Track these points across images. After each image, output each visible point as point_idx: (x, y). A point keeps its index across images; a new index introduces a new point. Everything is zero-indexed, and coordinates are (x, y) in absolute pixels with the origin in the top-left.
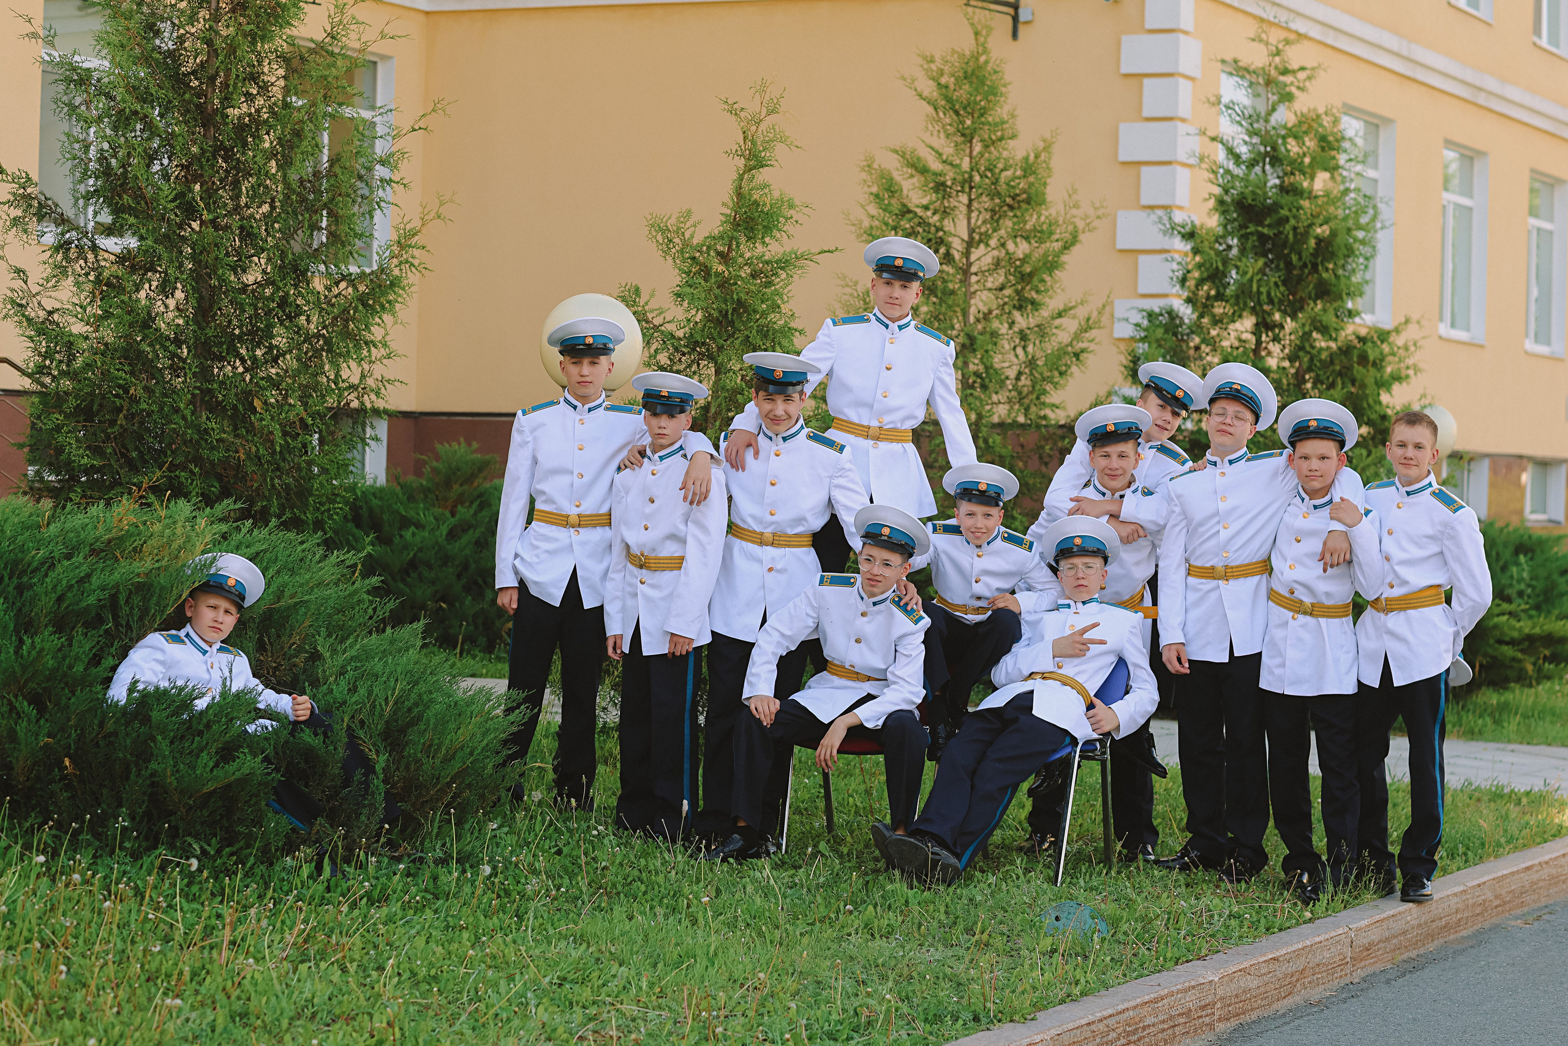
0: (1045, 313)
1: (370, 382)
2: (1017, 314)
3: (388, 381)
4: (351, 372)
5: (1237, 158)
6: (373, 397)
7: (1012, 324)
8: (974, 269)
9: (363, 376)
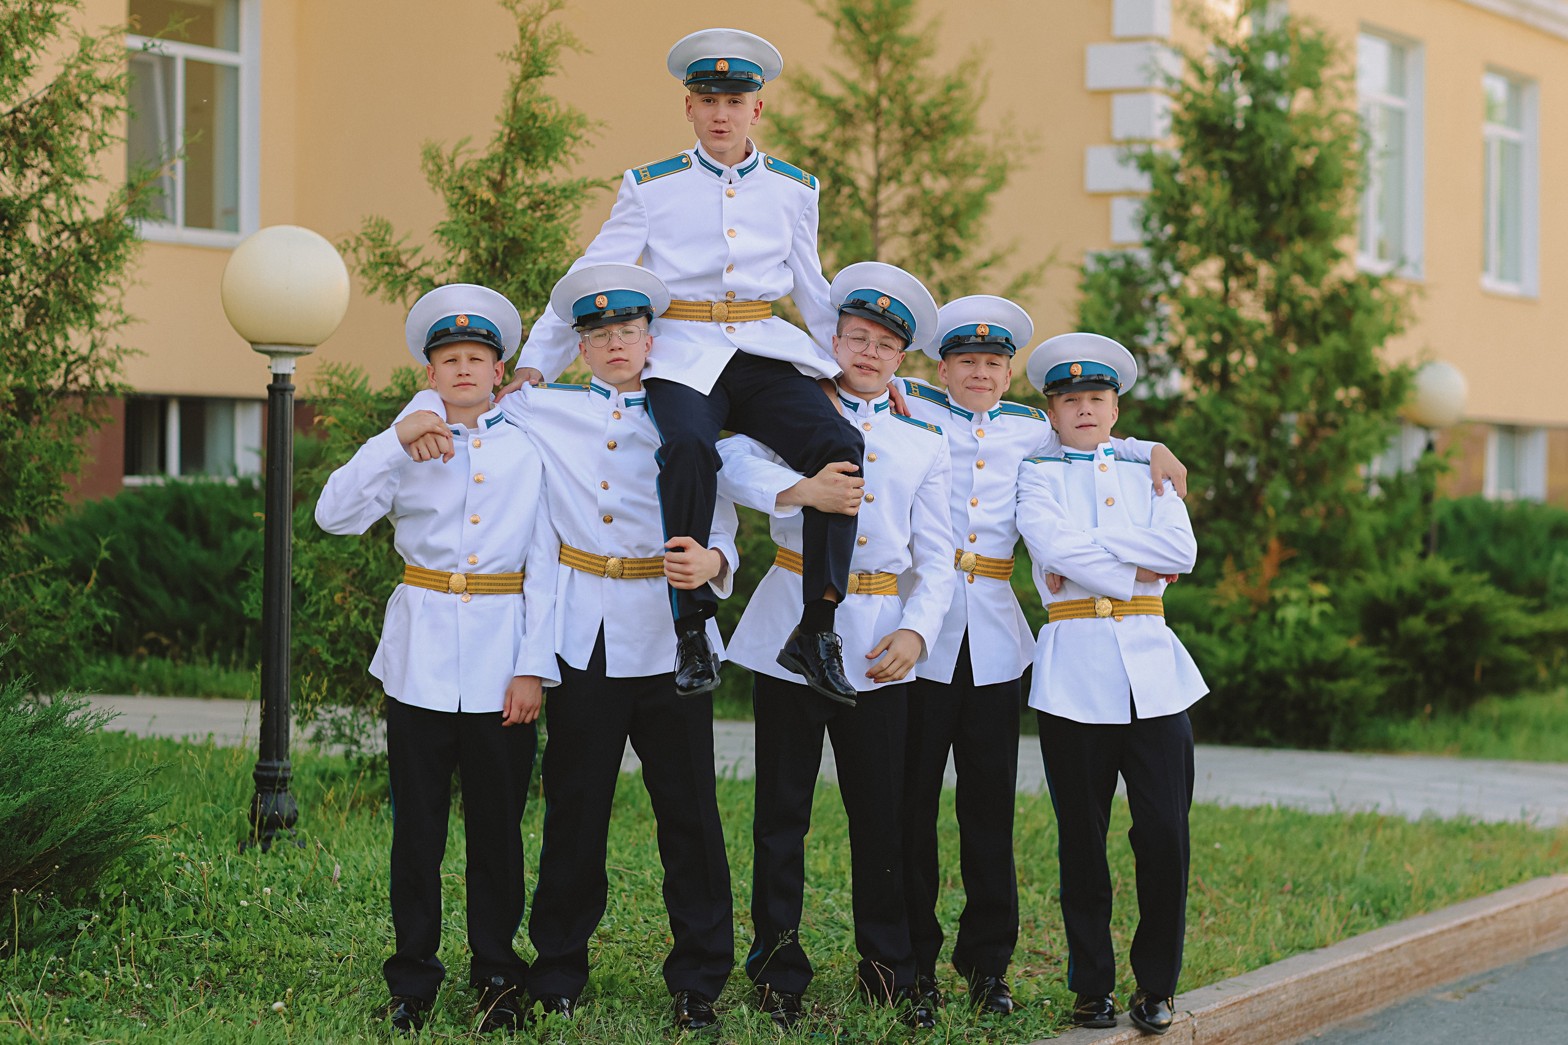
0: (966, 264)
1: (103, 353)
2: (935, 265)
3: (125, 352)
4: (78, 339)
5: (1198, 70)
6: (107, 370)
7: (929, 273)
8: (883, 210)
9: (94, 346)
